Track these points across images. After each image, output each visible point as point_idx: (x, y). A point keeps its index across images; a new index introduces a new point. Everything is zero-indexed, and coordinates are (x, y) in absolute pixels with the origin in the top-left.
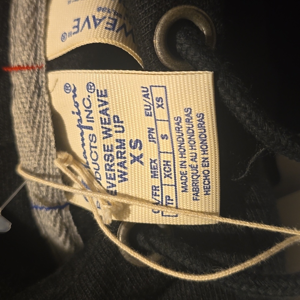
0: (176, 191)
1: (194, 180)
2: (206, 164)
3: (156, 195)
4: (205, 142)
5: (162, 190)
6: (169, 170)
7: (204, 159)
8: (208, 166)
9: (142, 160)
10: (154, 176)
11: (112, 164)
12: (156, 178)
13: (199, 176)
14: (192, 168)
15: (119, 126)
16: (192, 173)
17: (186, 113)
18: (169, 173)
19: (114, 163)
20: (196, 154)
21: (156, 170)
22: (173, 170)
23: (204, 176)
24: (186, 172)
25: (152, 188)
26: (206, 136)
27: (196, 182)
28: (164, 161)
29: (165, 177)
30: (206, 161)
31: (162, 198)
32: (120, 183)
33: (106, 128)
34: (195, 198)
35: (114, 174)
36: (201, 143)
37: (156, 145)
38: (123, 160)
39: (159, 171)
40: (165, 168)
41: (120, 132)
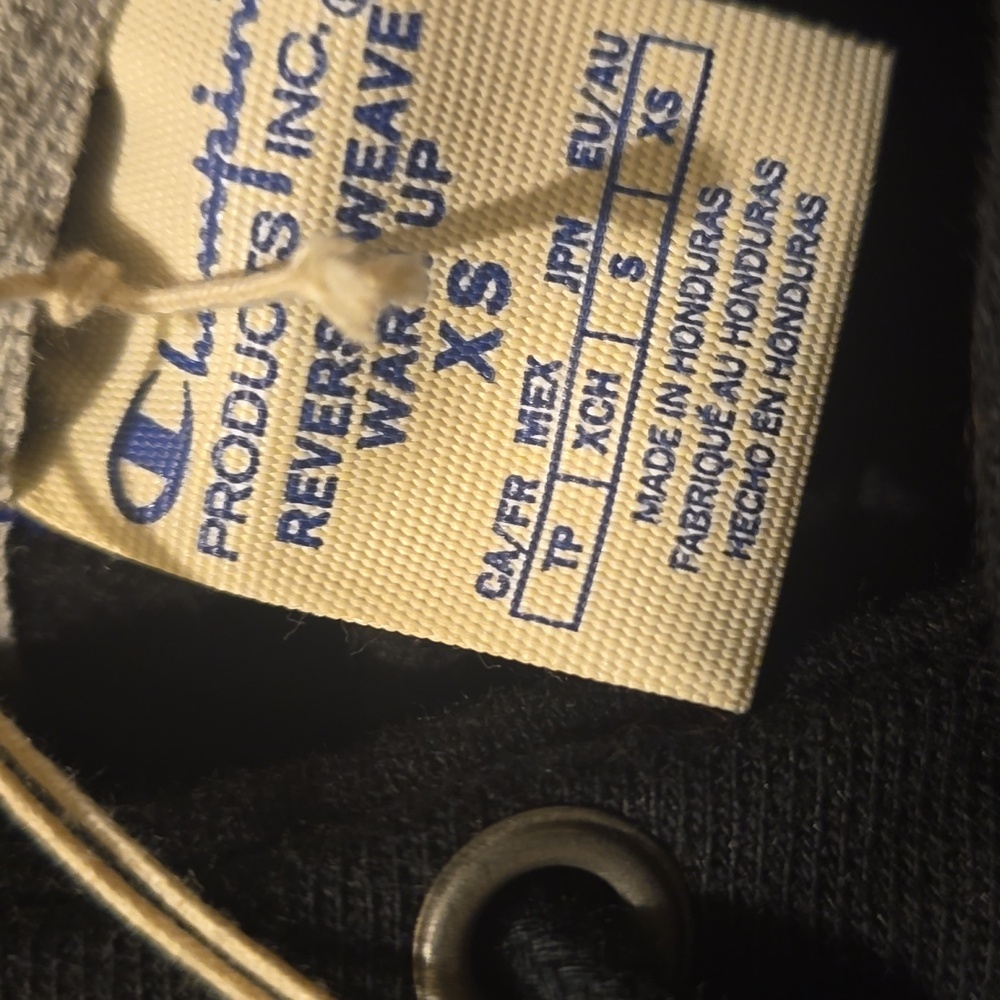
0: (608, 510)
1: (701, 475)
2: (768, 420)
3: (512, 520)
4: (794, 323)
5: (548, 497)
6: (602, 413)
7: (768, 397)
8: (775, 432)
9: (490, 356)
10: (529, 435)
11: (349, 365)
12: (533, 442)
13: (730, 463)
14: (707, 421)
15: (422, 194)
16: (701, 445)
17: (759, 182)
18: (600, 428)
19: (359, 361)
20: (742, 365)
21: (544, 410)
22: (620, 417)
23: (746, 470)
24: (678, 432)
25: (508, 484)
26: (805, 301)
27: (706, 487)
28: (592, 374)
29: (577, 444)
30: (774, 405)
31: (536, 536)
32: (363, 453)
33: (359, 194)
34: (680, 557)
35: (347, 410)
36: (775, 324)
37: (572, 301)
38: (401, 350)
39: (556, 414)
40: (587, 403)
41: (417, 219)
